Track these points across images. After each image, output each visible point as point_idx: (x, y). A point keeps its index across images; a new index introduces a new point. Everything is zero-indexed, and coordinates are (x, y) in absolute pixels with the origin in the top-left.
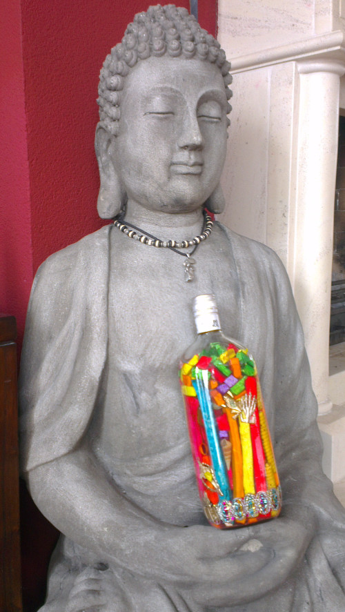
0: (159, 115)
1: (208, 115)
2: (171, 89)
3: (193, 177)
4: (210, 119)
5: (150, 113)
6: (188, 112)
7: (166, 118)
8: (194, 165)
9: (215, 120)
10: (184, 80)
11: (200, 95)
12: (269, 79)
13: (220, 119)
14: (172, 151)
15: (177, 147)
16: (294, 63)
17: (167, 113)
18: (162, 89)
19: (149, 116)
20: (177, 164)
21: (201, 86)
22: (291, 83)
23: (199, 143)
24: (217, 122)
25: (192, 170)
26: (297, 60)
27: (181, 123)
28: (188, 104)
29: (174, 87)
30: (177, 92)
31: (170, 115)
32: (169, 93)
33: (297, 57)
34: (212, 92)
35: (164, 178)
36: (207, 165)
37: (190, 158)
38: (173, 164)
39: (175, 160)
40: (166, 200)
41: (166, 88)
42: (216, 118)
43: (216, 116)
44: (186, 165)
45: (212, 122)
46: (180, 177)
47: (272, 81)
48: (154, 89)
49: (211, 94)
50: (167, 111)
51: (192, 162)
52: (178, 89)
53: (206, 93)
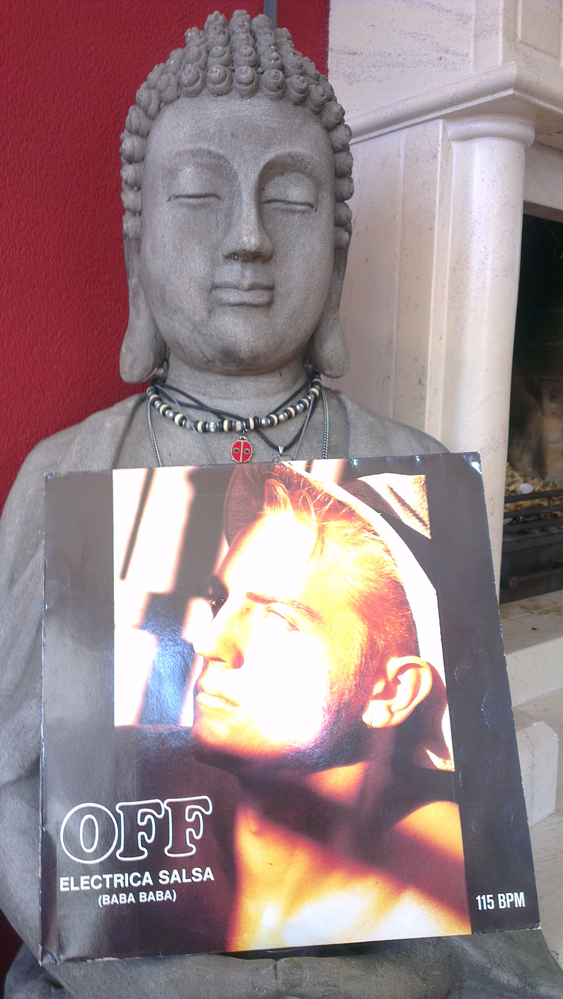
0: (191, 201)
1: (283, 198)
2: (209, 152)
3: (254, 310)
4: (289, 207)
5: (177, 197)
6: (240, 193)
7: (202, 205)
8: (252, 288)
9: (299, 207)
10: (233, 135)
11: (263, 163)
12: (402, 153)
13: (311, 205)
14: (214, 264)
15: (221, 258)
16: (441, 122)
17: (206, 196)
18: (194, 153)
19: (175, 202)
20: (222, 287)
21: (268, 144)
22: (435, 157)
24: (304, 212)
25: (248, 297)
26: (446, 117)
27: (229, 214)
28: (241, 177)
29: (213, 148)
30: (220, 157)
31: (212, 199)
32: (206, 160)
33: (445, 112)
34: (290, 155)
35: (200, 313)
36: (280, 290)
37: (243, 276)
38: (216, 287)
39: (218, 280)
40: (210, 353)
41: (199, 150)
42: (302, 204)
43: (299, 199)
44: (236, 287)
45: (293, 212)
46: (228, 310)
47: (406, 155)
48: (179, 154)
49: (289, 160)
50: (204, 192)
51: (246, 283)
52: (221, 152)
53: (277, 157)
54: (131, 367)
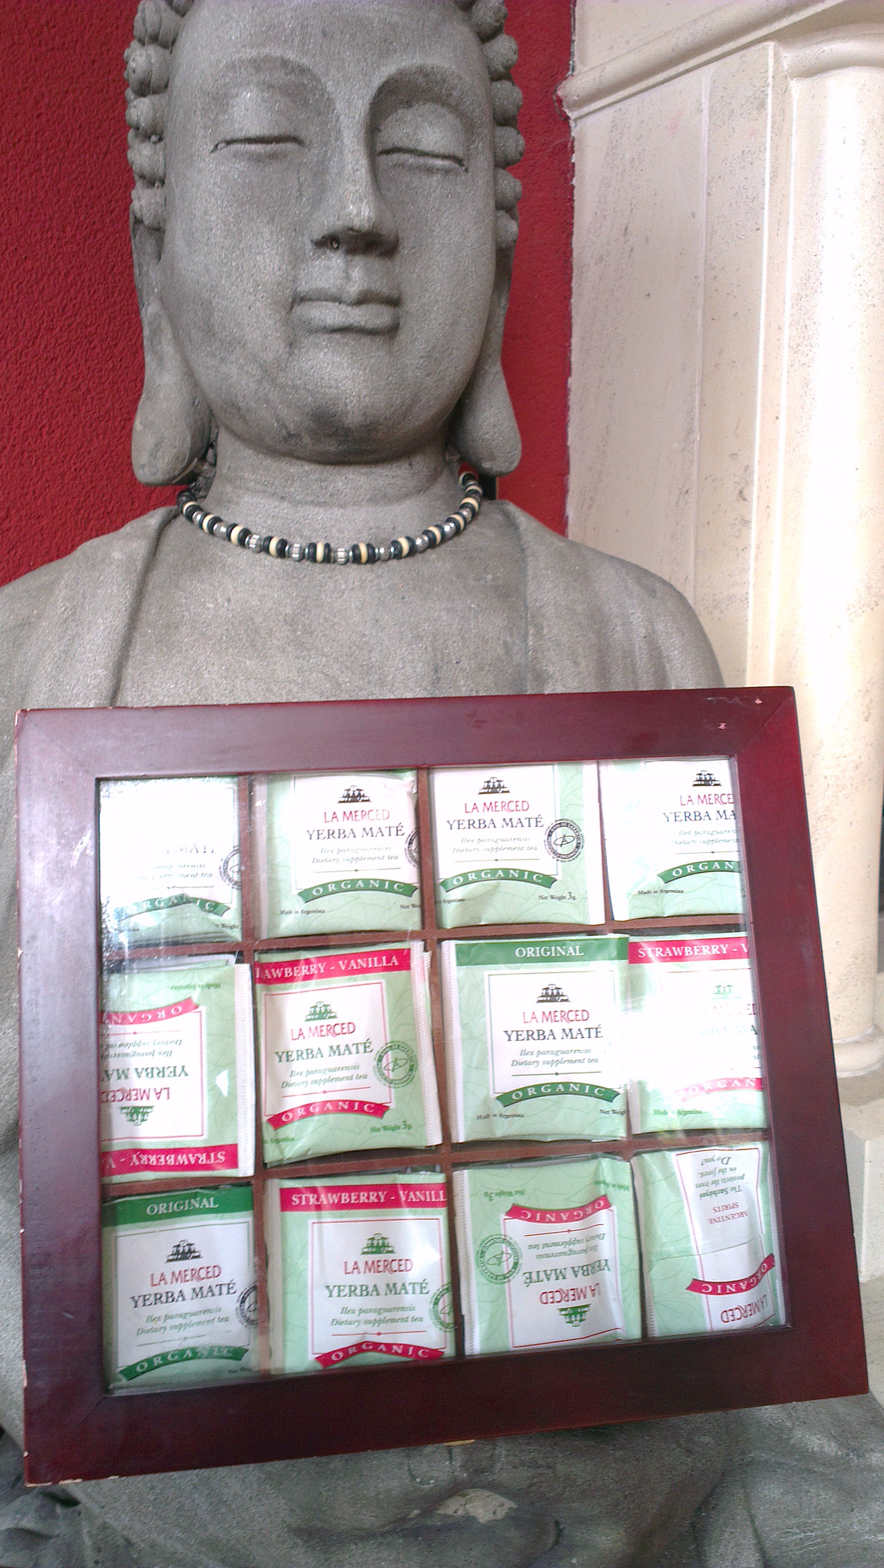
0: (253, 147)
1: (411, 145)
2: (285, 63)
3: (366, 340)
4: (422, 160)
5: (229, 143)
6: (339, 132)
7: (273, 156)
8: (362, 300)
9: (439, 163)
10: (324, 34)
11: (377, 83)
13: (459, 161)
14: (296, 259)
15: (309, 246)
17: (278, 139)
18: (257, 65)
19: (226, 151)
20: (310, 300)
21: (385, 52)
23: (366, 226)
24: (447, 171)
25: (358, 316)
27: (320, 171)
28: (340, 106)
29: (291, 56)
30: (303, 71)
31: (290, 146)
32: (279, 77)
34: (422, 71)
35: (276, 347)
36: (411, 305)
37: (348, 278)
38: (300, 299)
39: (304, 287)
40: (292, 419)
41: (267, 59)
42: (444, 157)
43: (439, 148)
44: (337, 299)
45: (430, 171)
46: (323, 339)
48: (232, 67)
49: (421, 79)
50: (276, 132)
51: (354, 289)
52: (305, 61)
53: (401, 73)
54: (153, 455)
